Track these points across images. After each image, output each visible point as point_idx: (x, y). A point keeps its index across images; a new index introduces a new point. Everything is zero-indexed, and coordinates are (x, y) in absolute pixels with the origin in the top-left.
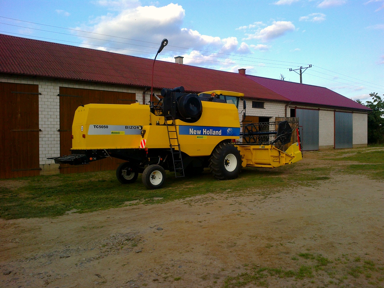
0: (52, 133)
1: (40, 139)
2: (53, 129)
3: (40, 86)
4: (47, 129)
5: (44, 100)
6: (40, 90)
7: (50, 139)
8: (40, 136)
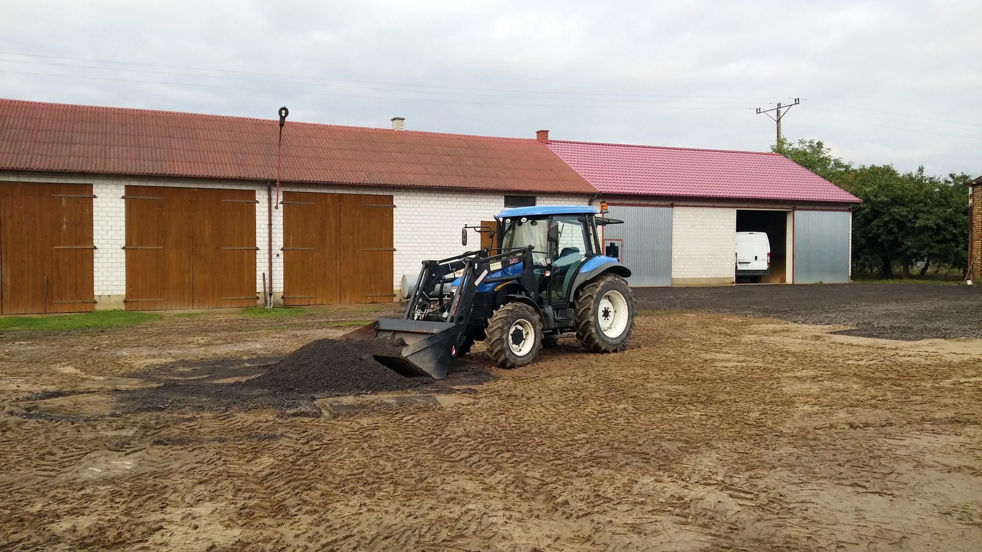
0: (114, 251)
1: (95, 260)
2: (114, 246)
3: (94, 186)
4: (105, 246)
5: (100, 204)
6: (96, 191)
7: (110, 260)
8: (95, 255)
